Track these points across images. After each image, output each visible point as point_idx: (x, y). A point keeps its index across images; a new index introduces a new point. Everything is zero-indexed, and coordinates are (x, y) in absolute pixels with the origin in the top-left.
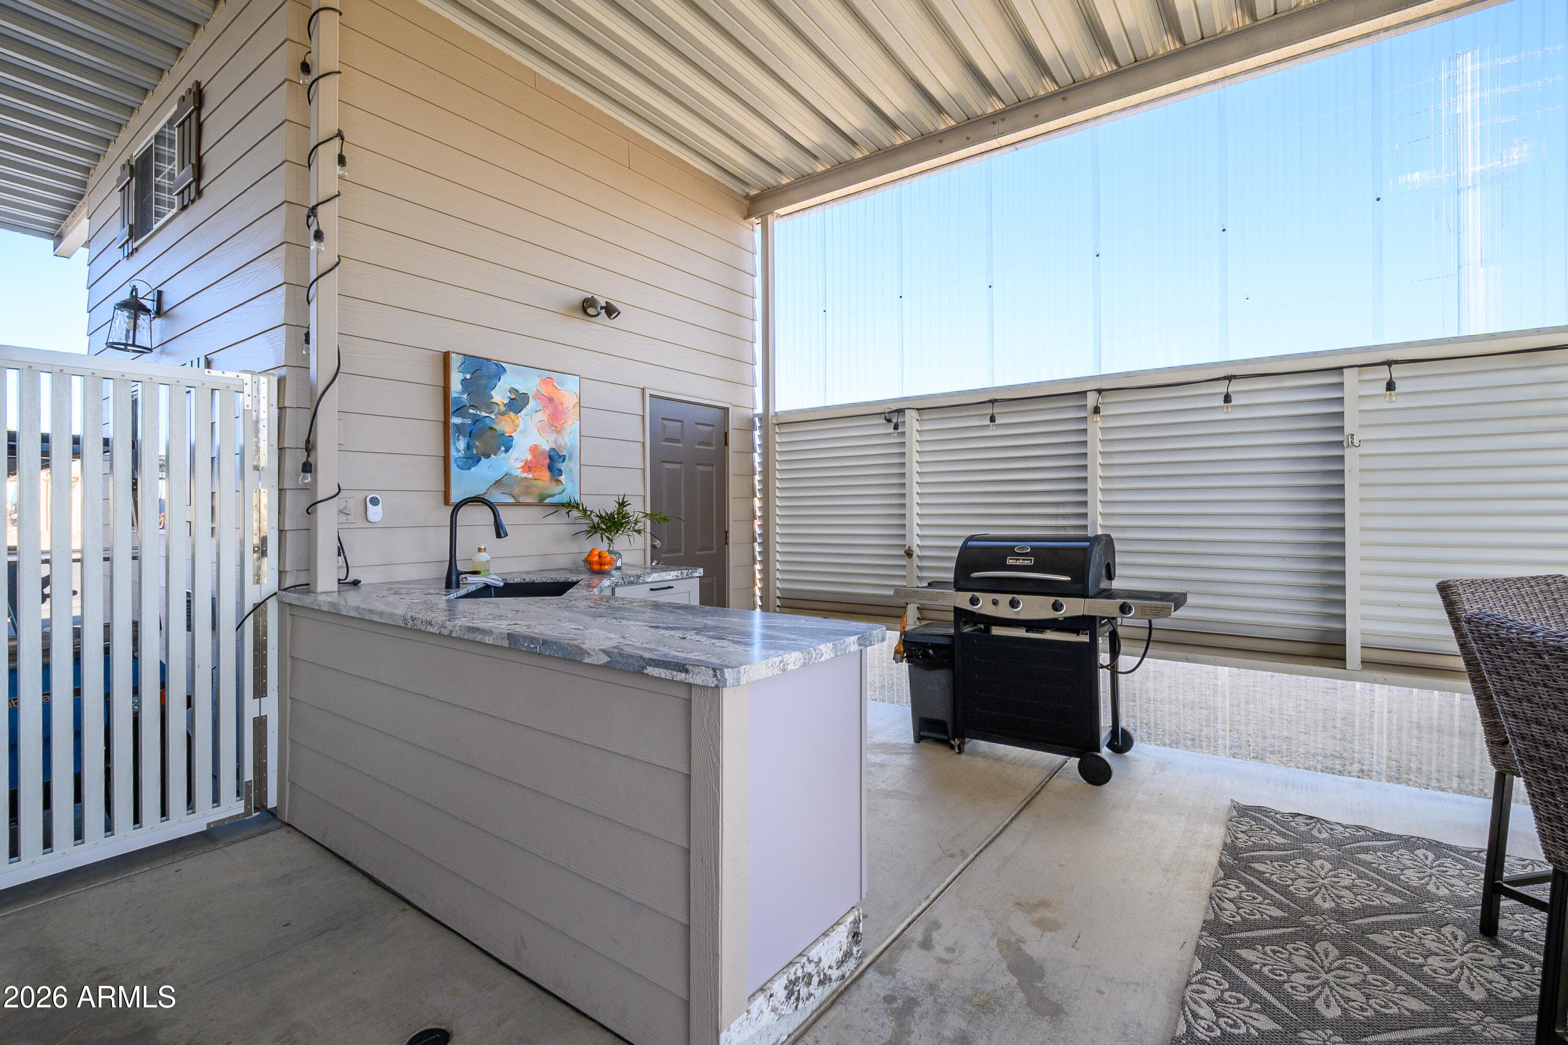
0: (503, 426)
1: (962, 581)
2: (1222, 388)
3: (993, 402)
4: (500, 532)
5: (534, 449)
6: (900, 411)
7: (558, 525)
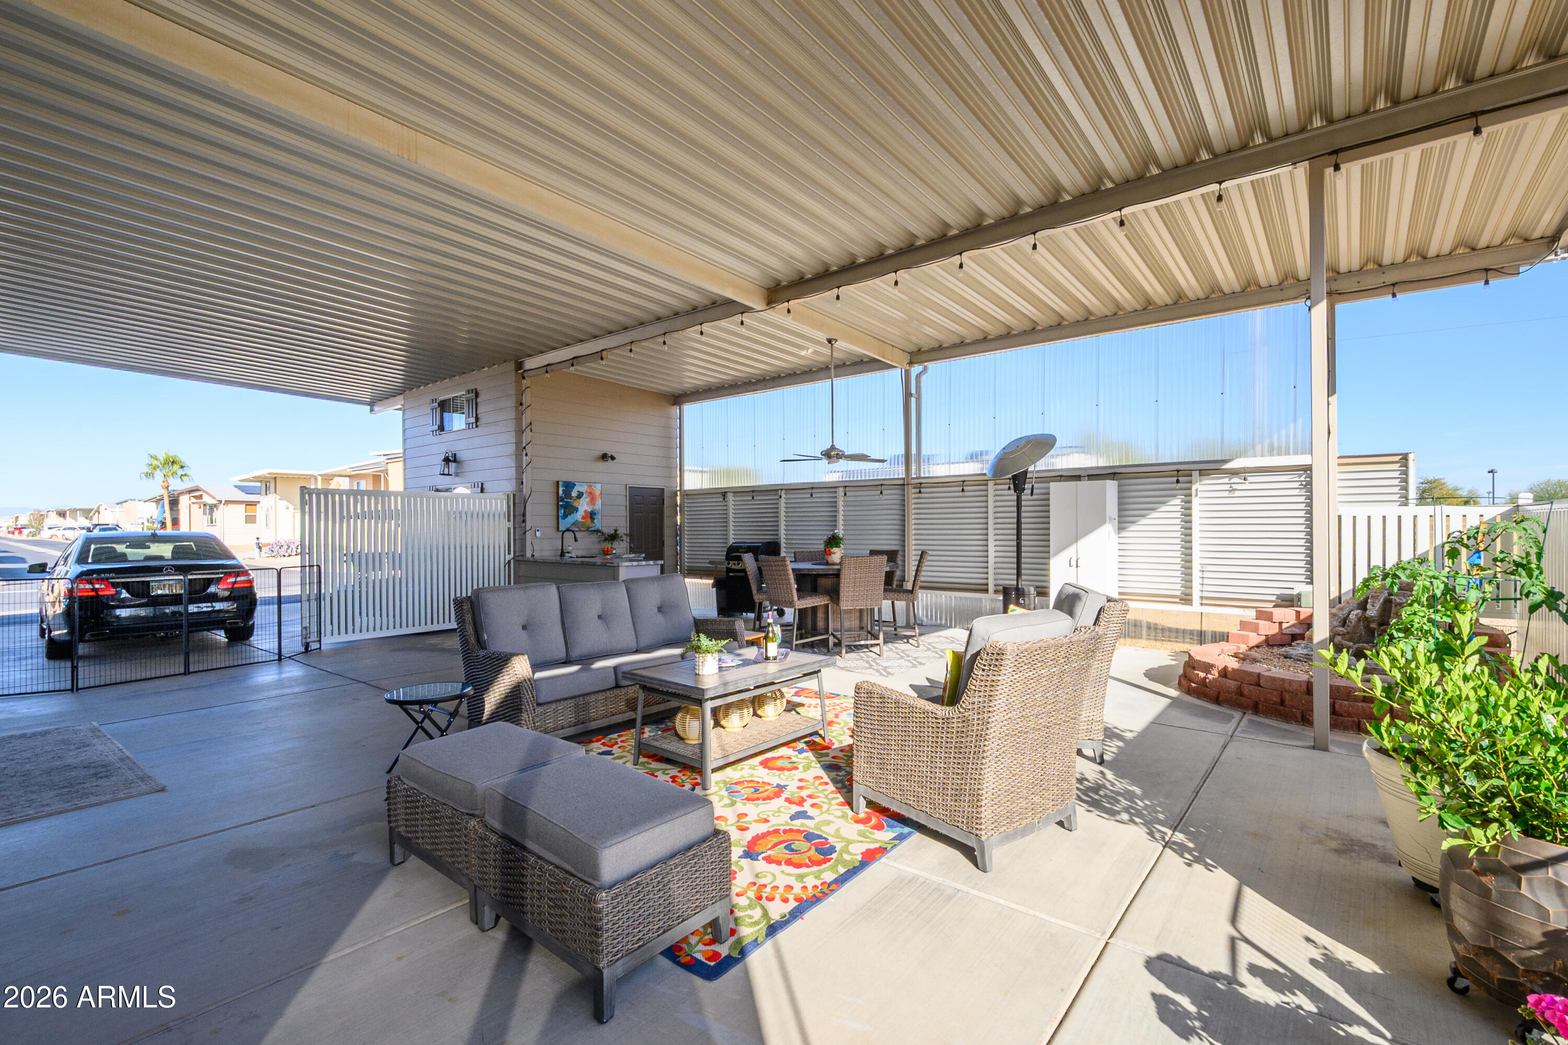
0: (575, 504)
1: (729, 557)
2: (810, 491)
3: (753, 491)
4: (576, 540)
5: (585, 511)
6: (726, 493)
7: (594, 538)
